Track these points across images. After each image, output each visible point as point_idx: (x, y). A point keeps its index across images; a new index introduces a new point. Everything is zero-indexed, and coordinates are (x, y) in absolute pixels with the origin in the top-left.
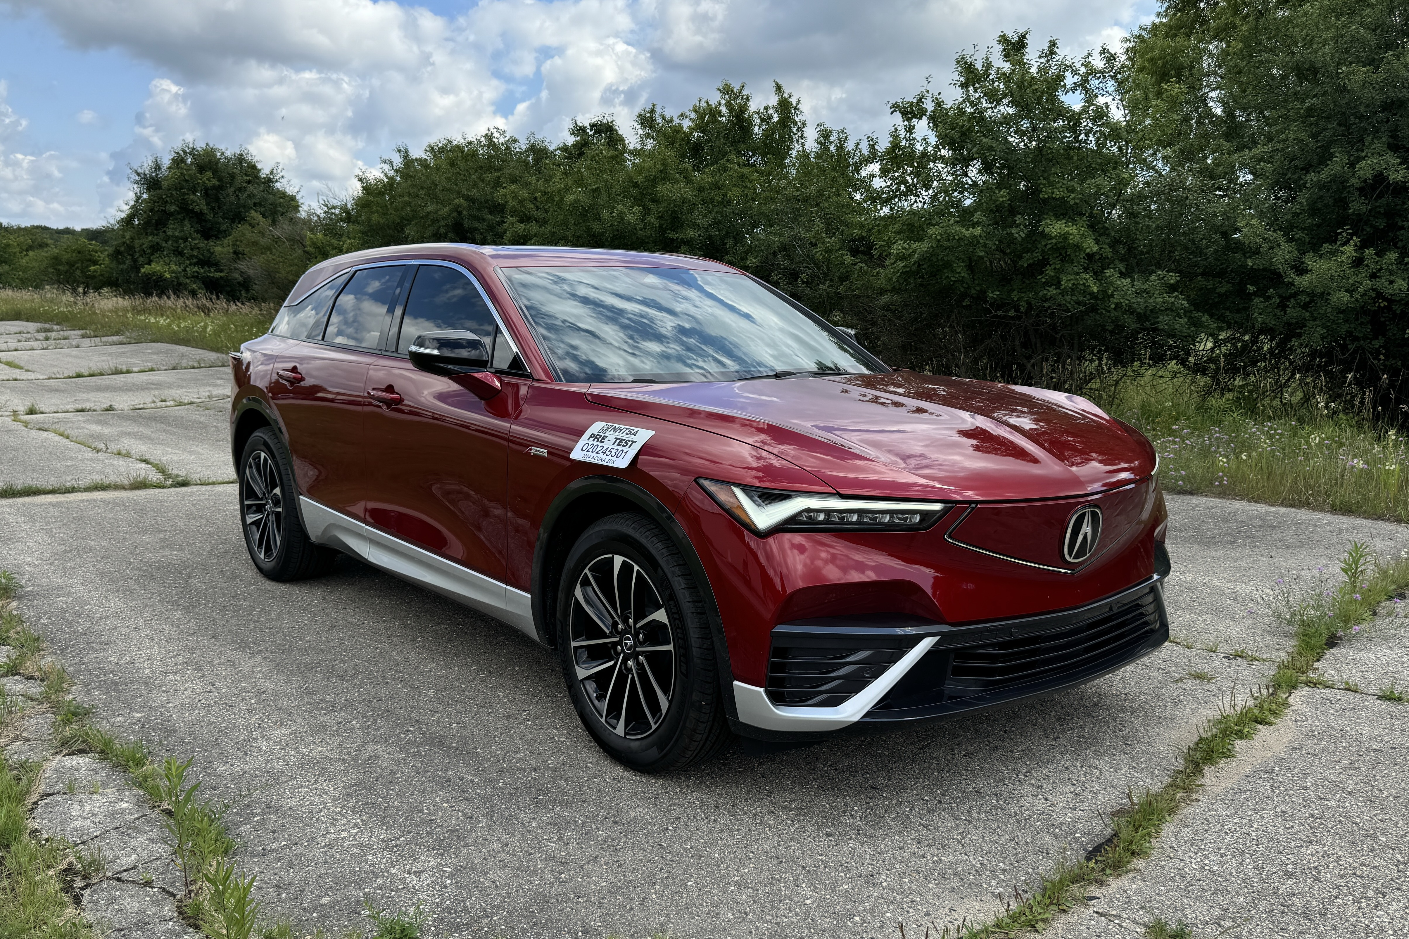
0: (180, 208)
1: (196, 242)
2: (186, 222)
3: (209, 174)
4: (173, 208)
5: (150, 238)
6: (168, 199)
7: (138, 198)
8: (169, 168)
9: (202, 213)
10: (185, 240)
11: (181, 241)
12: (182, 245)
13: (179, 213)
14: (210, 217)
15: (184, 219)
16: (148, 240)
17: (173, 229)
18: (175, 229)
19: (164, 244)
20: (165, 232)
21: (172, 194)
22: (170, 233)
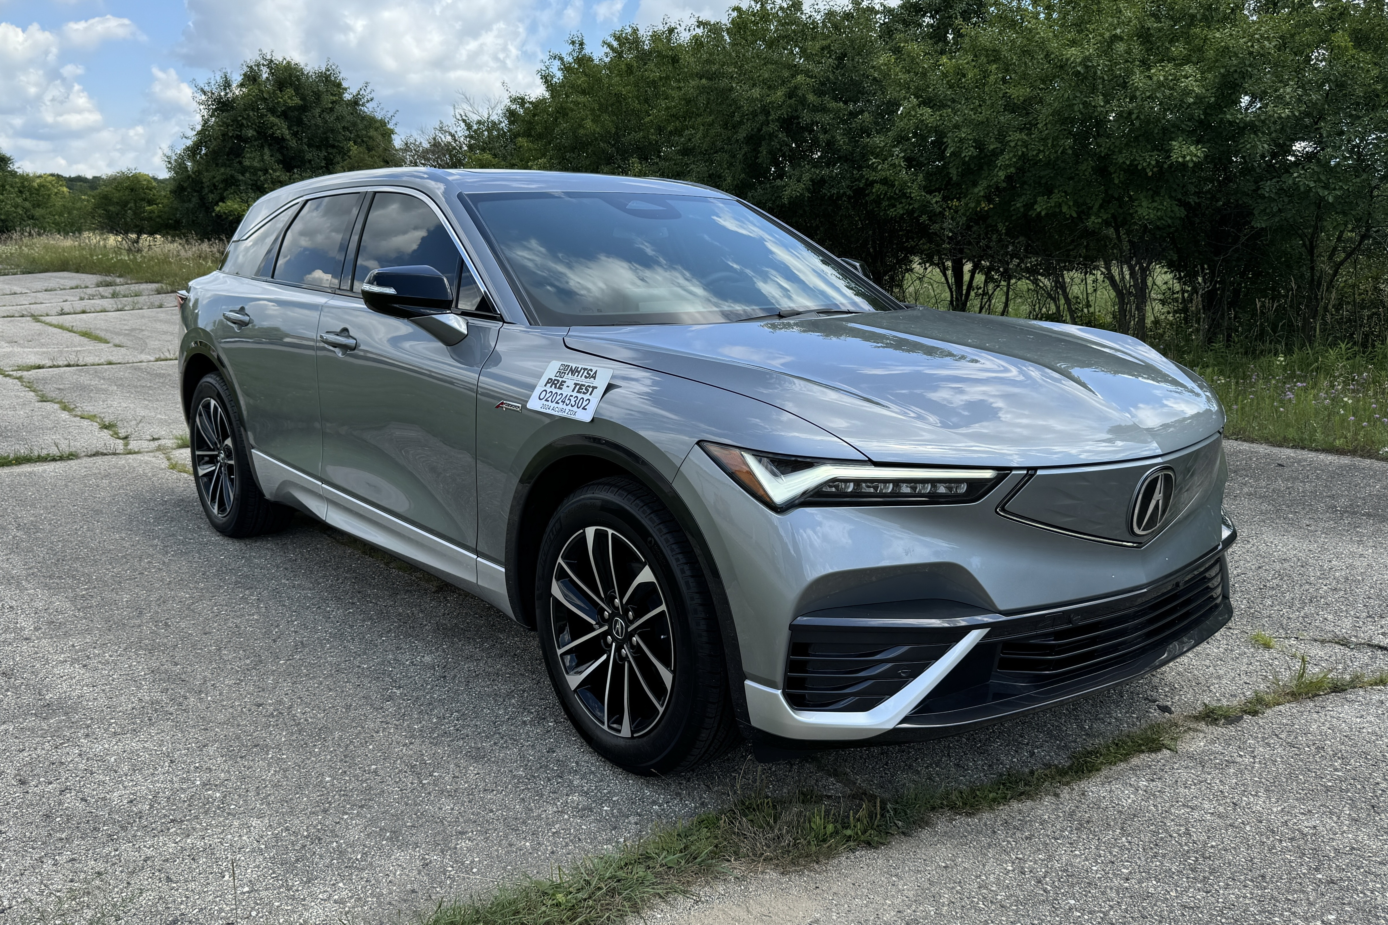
0: (258, 132)
1: (278, 174)
2: (266, 150)
3: (290, 91)
4: (250, 133)
5: (222, 170)
6: (244, 122)
7: (206, 122)
8: (242, 85)
9: (283, 139)
10: (266, 171)
11: (260, 173)
12: (262, 178)
13: (256, 140)
14: (293, 143)
15: (262, 147)
16: (220, 173)
17: (250, 158)
18: (254, 159)
19: (241, 177)
20: (240, 163)
21: (248, 115)
22: (247, 163)
